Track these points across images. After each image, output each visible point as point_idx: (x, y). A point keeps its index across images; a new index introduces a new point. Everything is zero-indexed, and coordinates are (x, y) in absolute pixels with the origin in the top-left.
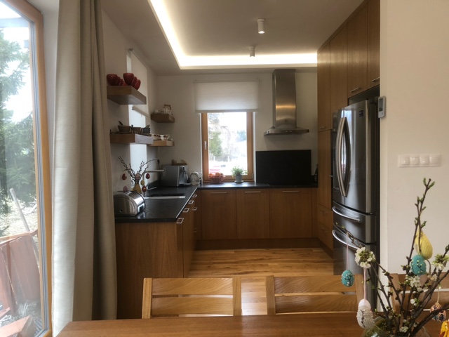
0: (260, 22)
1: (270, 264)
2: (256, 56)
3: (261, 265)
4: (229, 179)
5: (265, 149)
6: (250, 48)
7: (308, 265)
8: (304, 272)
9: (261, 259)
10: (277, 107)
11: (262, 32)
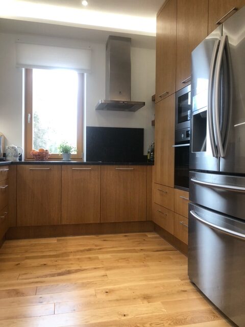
3: (90, 258)
4: (55, 158)
5: (97, 125)
9: (89, 250)
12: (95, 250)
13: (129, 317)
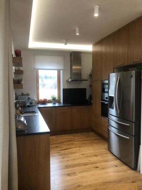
0: (77, 29)
1: (75, 143)
3: (72, 144)
7: (92, 142)
8: (92, 146)
11: (78, 34)
12: (72, 140)
13: (92, 161)
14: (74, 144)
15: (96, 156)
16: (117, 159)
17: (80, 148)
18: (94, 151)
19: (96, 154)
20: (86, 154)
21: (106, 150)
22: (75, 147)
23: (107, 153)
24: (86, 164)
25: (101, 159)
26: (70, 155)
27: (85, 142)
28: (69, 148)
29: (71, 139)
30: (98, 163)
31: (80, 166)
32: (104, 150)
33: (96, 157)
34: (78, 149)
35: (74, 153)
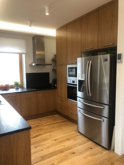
0: (47, 8)
2: (32, 26)
3: (40, 129)
4: (12, 87)
5: (30, 72)
6: (29, 22)
7: (60, 125)
8: (62, 129)
9: (38, 126)
10: (37, 53)
11: (47, 14)
13: (66, 146)
14: (43, 129)
15: (68, 139)
16: (89, 140)
17: (51, 133)
18: (65, 135)
19: (68, 138)
20: (58, 138)
21: (76, 132)
22: (45, 133)
23: (78, 135)
24: (61, 151)
25: (75, 142)
26: (42, 142)
27: (53, 125)
28: (40, 135)
29: (39, 125)
30: (73, 147)
31: (57, 155)
32: (74, 132)
33: (69, 141)
34: (48, 134)
35: (46, 140)
